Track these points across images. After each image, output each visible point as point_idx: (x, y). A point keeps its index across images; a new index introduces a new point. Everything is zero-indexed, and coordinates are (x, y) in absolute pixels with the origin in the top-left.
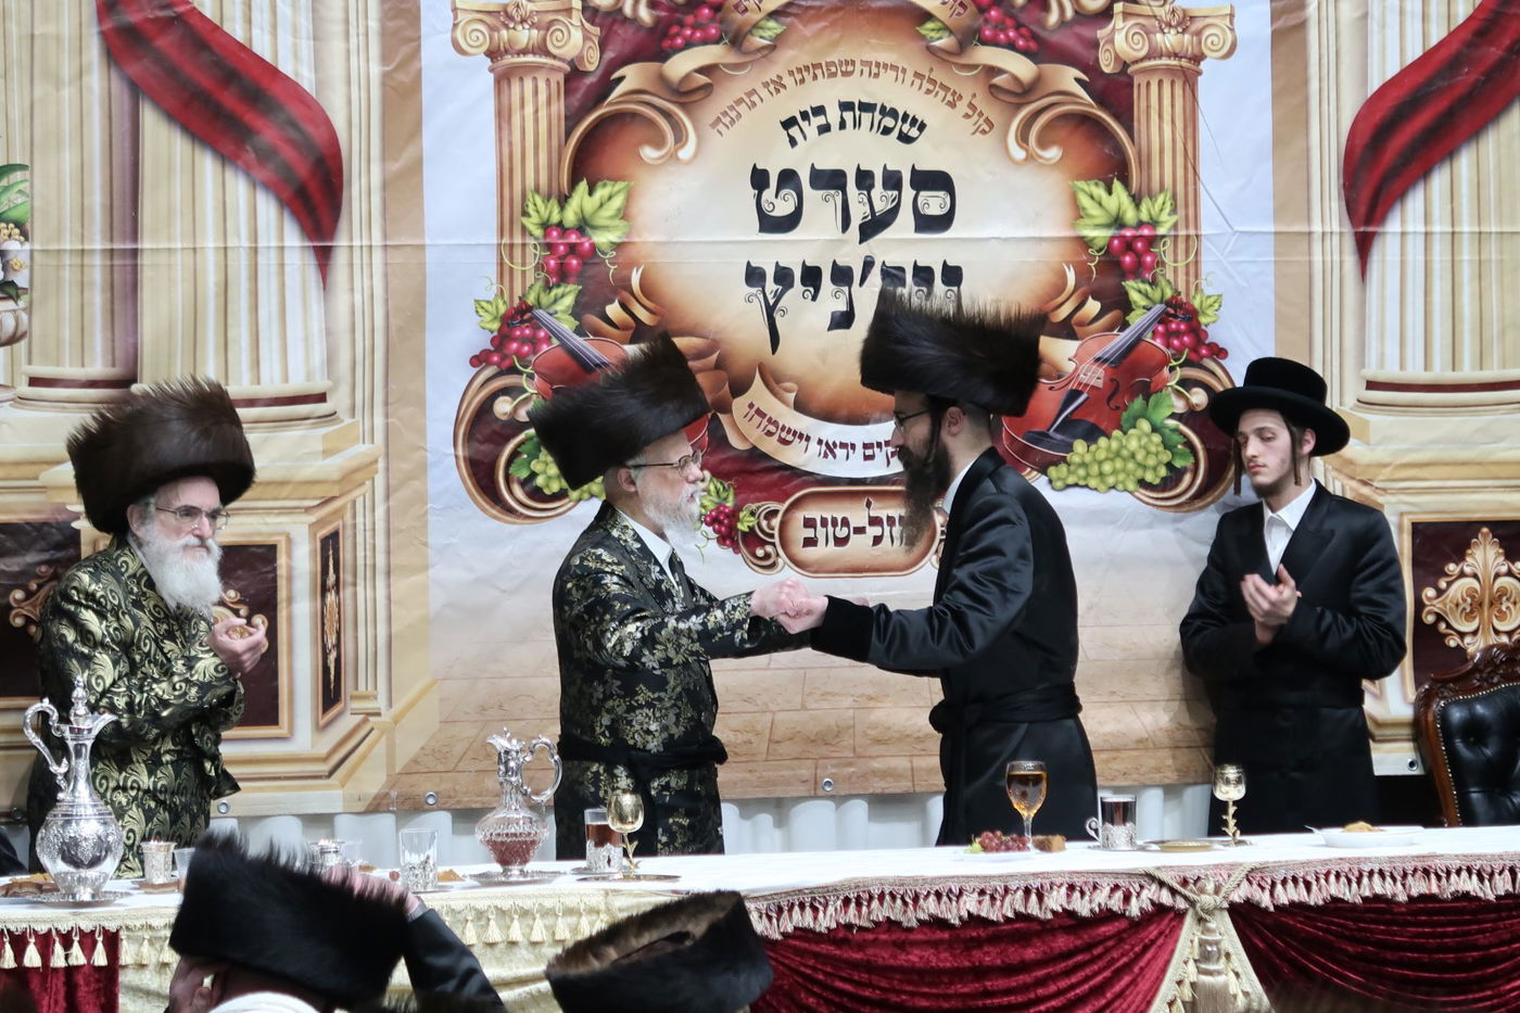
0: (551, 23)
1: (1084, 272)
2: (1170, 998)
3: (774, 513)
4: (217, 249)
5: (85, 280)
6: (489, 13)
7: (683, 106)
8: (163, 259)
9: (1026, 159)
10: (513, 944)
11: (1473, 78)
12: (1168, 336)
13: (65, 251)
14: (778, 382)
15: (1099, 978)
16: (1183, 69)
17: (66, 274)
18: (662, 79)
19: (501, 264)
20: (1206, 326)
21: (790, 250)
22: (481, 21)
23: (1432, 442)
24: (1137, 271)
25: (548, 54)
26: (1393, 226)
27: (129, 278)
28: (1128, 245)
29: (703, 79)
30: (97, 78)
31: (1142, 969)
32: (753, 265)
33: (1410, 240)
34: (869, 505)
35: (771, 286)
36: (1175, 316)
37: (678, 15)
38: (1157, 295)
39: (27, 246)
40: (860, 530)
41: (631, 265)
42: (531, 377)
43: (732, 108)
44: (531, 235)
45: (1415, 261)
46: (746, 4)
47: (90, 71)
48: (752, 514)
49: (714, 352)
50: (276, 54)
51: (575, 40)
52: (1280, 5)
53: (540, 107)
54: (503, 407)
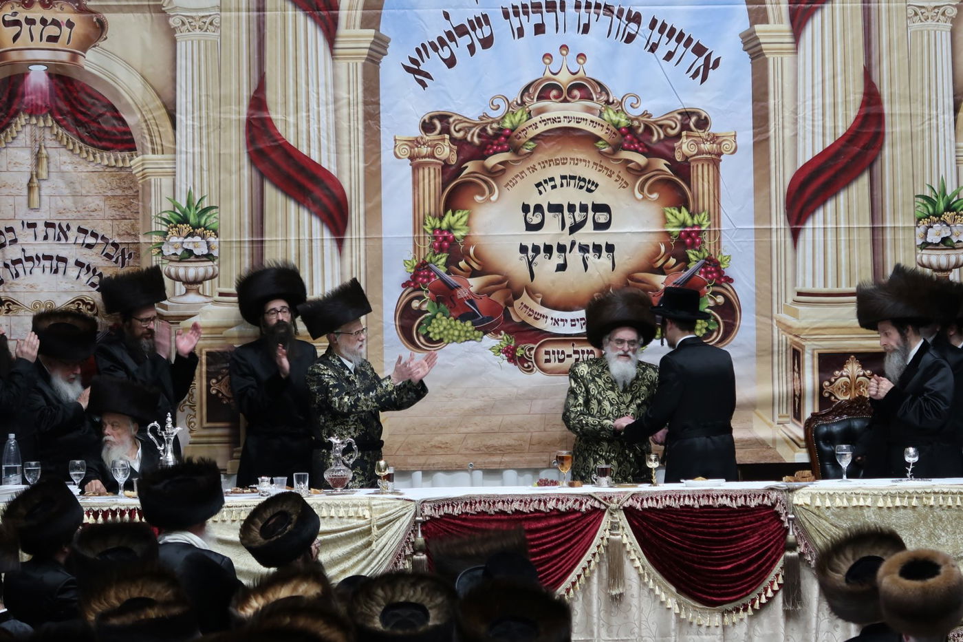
0: (436, 145)
1: (668, 247)
2: (598, 544)
3: (532, 348)
4: (295, 240)
5: (241, 253)
6: (410, 141)
7: (493, 179)
8: (274, 244)
9: (643, 199)
11: (845, 161)
12: (706, 274)
13: (233, 241)
14: (534, 293)
16: (713, 159)
17: (234, 250)
18: (484, 168)
19: (415, 245)
20: (724, 268)
21: (539, 238)
22: (406, 144)
23: (828, 318)
24: (692, 246)
25: (435, 158)
26: (809, 225)
27: (260, 252)
28: (688, 234)
29: (501, 167)
30: (246, 171)
32: (523, 244)
33: (817, 231)
34: (573, 345)
35: (530, 253)
36: (709, 265)
37: (491, 140)
38: (701, 256)
39: (217, 240)
40: (569, 356)
41: (468, 246)
42: (427, 292)
43: (514, 179)
44: (427, 233)
45: (819, 240)
46: (520, 135)
47: (244, 168)
48: (522, 349)
49: (505, 282)
50: (320, 159)
51: (446, 151)
52: (757, 130)
53: (431, 179)
54: (415, 304)
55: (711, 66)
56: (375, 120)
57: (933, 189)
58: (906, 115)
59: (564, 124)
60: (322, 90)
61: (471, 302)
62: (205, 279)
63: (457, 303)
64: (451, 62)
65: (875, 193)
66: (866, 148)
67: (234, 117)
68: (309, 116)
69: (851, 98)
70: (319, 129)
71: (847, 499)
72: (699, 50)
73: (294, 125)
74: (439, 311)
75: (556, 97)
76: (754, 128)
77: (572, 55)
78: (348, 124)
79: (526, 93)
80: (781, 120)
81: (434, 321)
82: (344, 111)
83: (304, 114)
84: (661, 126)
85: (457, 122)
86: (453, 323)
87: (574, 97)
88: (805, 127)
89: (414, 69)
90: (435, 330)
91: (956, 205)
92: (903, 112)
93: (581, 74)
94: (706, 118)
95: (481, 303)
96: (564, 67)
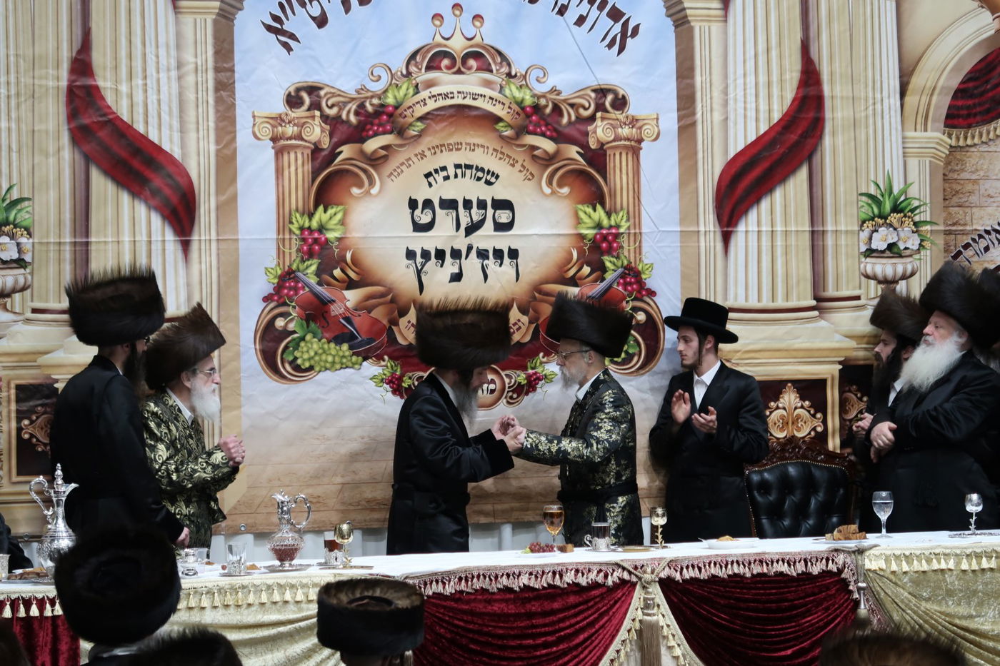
0: (304, 123)
1: (581, 252)
2: (628, 628)
4: (130, 241)
5: (61, 257)
6: (272, 118)
7: (373, 166)
8: (102, 247)
9: (552, 193)
10: (286, 602)
11: (781, 151)
12: (625, 285)
13: (50, 243)
15: (592, 618)
16: (632, 147)
17: (51, 255)
18: (362, 152)
19: (279, 249)
20: (645, 279)
21: (429, 241)
22: (267, 122)
23: (765, 339)
24: (609, 251)
25: (302, 139)
26: (741, 227)
27: (84, 256)
28: (605, 238)
29: (383, 152)
30: (67, 153)
31: (614, 613)
32: (410, 249)
33: (750, 235)
35: (419, 260)
36: (629, 275)
37: (370, 119)
38: (619, 264)
39: (31, 240)
41: (344, 250)
42: (294, 307)
43: (398, 167)
44: (294, 234)
45: (753, 246)
46: (405, 113)
47: (63, 149)
48: (410, 378)
49: (389, 295)
50: (160, 140)
51: (316, 132)
53: (298, 167)
54: (280, 323)
55: (629, 34)
56: (228, 91)
57: (878, 186)
58: (847, 98)
59: (458, 101)
60: (162, 52)
61: (348, 320)
62: (14, 291)
63: (330, 322)
64: (321, 21)
65: (815, 190)
66: (804, 136)
67: (51, 83)
68: (146, 85)
69: (787, 76)
70: (159, 101)
71: (927, 561)
72: (615, 14)
73: (127, 95)
74: (309, 332)
75: (448, 68)
76: (679, 110)
77: (467, 16)
78: (194, 95)
79: (413, 62)
80: (709, 101)
81: (302, 344)
82: (190, 79)
83: (140, 82)
84: (572, 105)
85: (329, 96)
86: (326, 346)
87: (470, 68)
88: (736, 108)
89: (276, 28)
90: (304, 355)
91: (903, 205)
92: (845, 94)
93: (478, 39)
94: (624, 97)
95: (360, 321)
96: (458, 31)
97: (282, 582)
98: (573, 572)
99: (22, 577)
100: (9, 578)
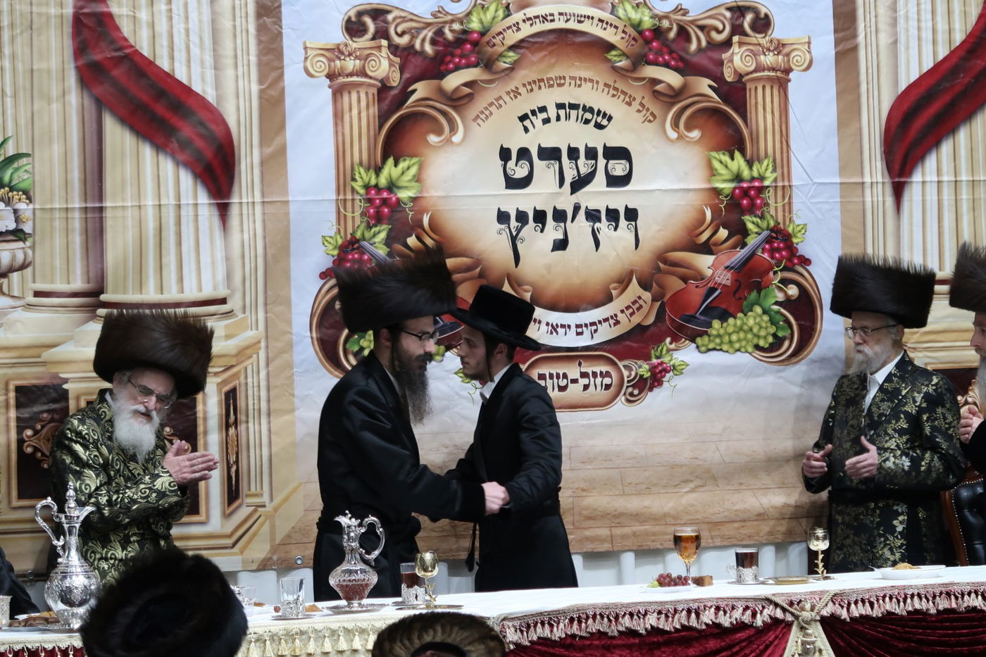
0: (368, 55)
1: (716, 211)
4: (154, 206)
5: (70, 227)
6: (328, 50)
7: (455, 108)
8: (119, 213)
9: (678, 138)
10: (355, 651)
11: (966, 81)
12: (772, 251)
13: (55, 209)
14: (519, 285)
16: (778, 78)
17: (57, 224)
18: (441, 91)
19: (339, 212)
20: (797, 244)
21: (526, 200)
22: (322, 55)
24: (751, 210)
25: (366, 76)
26: (917, 177)
27: (98, 225)
28: (745, 193)
29: (467, 90)
30: (74, 97)
32: (502, 210)
33: (928, 186)
34: (580, 364)
35: (514, 224)
36: (777, 238)
37: (450, 49)
38: (764, 225)
39: (31, 206)
40: (575, 381)
41: (422, 212)
43: (486, 109)
44: (358, 193)
45: (931, 200)
46: (494, 41)
47: (70, 92)
49: (477, 267)
50: (190, 79)
51: (383, 66)
52: (841, 35)
53: (361, 109)
56: (273, 17)
59: (560, 24)
62: (12, 269)
67: (53, 11)
68: (170, 10)
70: (187, 30)
73: (148, 23)
76: (836, 31)
78: (232, 23)
80: (873, 20)
82: (225, 3)
83: (164, 7)
84: (702, 28)
85: (398, 21)
88: (907, 30)
94: (766, 16)
97: (350, 626)
98: (713, 610)
99: (27, 623)
100: (10, 625)
